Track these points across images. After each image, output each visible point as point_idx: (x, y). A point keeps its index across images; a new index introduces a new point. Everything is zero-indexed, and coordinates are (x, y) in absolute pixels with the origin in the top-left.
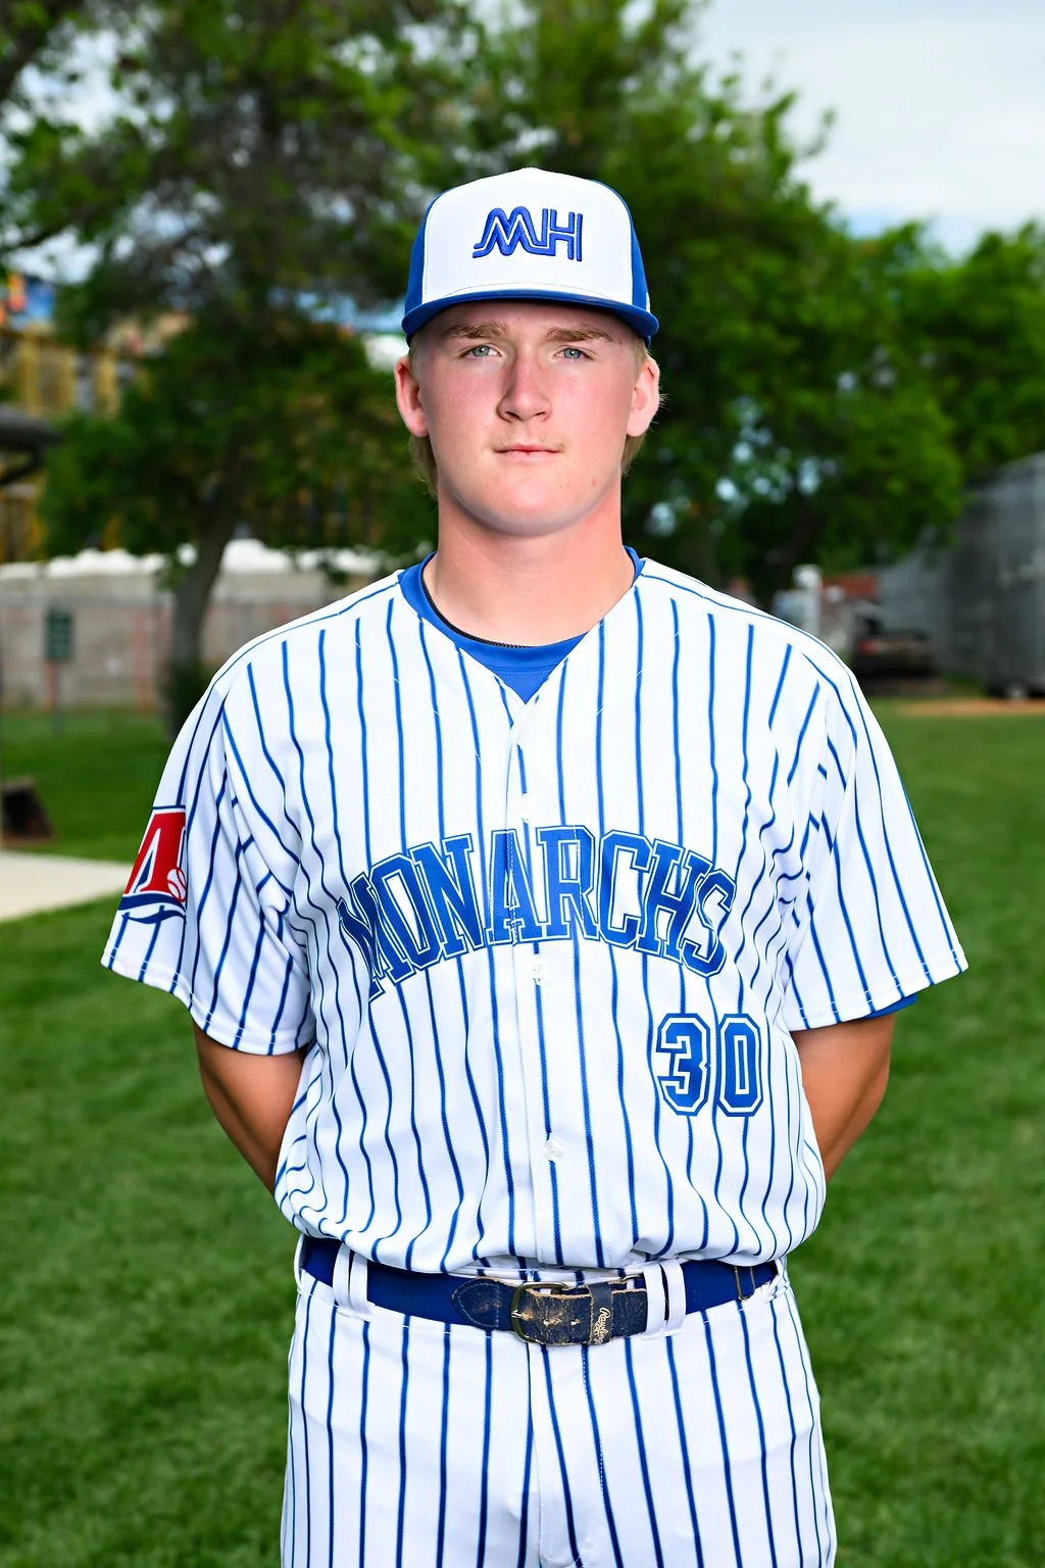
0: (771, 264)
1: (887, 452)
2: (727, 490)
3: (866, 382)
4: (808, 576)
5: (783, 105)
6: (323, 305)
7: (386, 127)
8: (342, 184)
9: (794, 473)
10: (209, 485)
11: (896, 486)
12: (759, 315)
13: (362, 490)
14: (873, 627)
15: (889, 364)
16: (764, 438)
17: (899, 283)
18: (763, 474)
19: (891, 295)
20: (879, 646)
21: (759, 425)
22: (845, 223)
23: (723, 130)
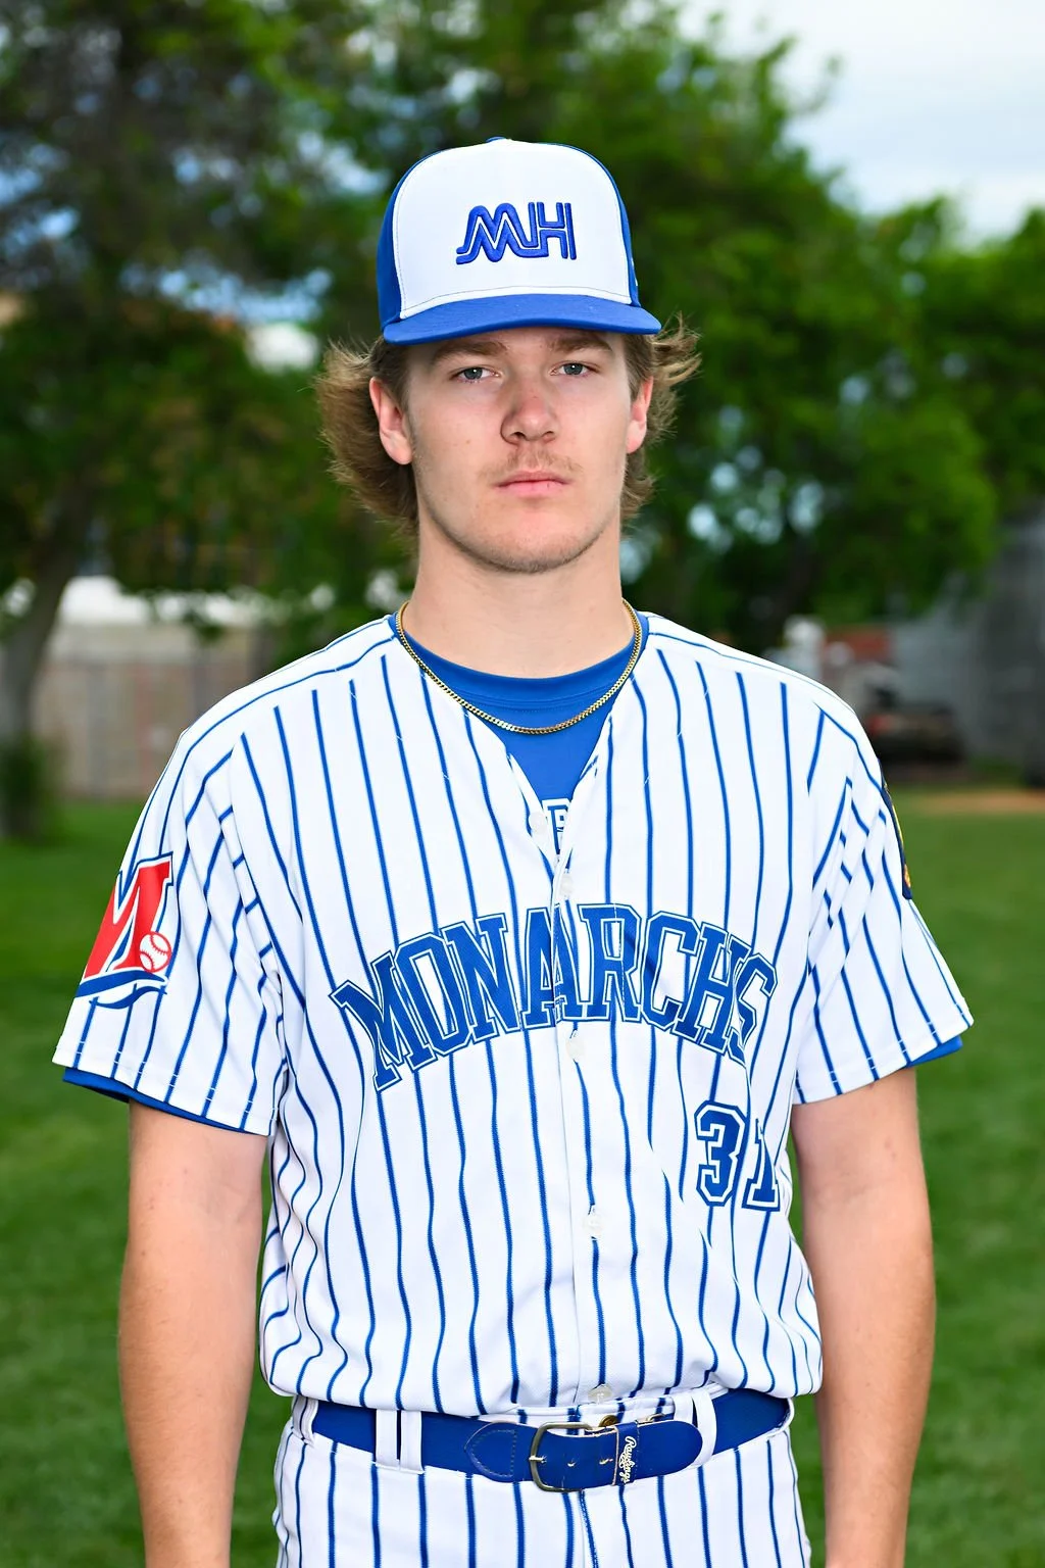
0: (758, 242)
1: (904, 480)
2: (703, 522)
3: (878, 391)
4: (804, 632)
5: (779, 52)
6: (194, 286)
7: (272, 67)
8: (218, 137)
9: (786, 503)
11: (918, 523)
12: (746, 308)
13: (241, 522)
14: (884, 699)
15: (906, 370)
16: (750, 458)
17: (920, 268)
18: (751, 503)
19: (910, 284)
21: (746, 441)
22: (852, 196)
23: (704, 79)
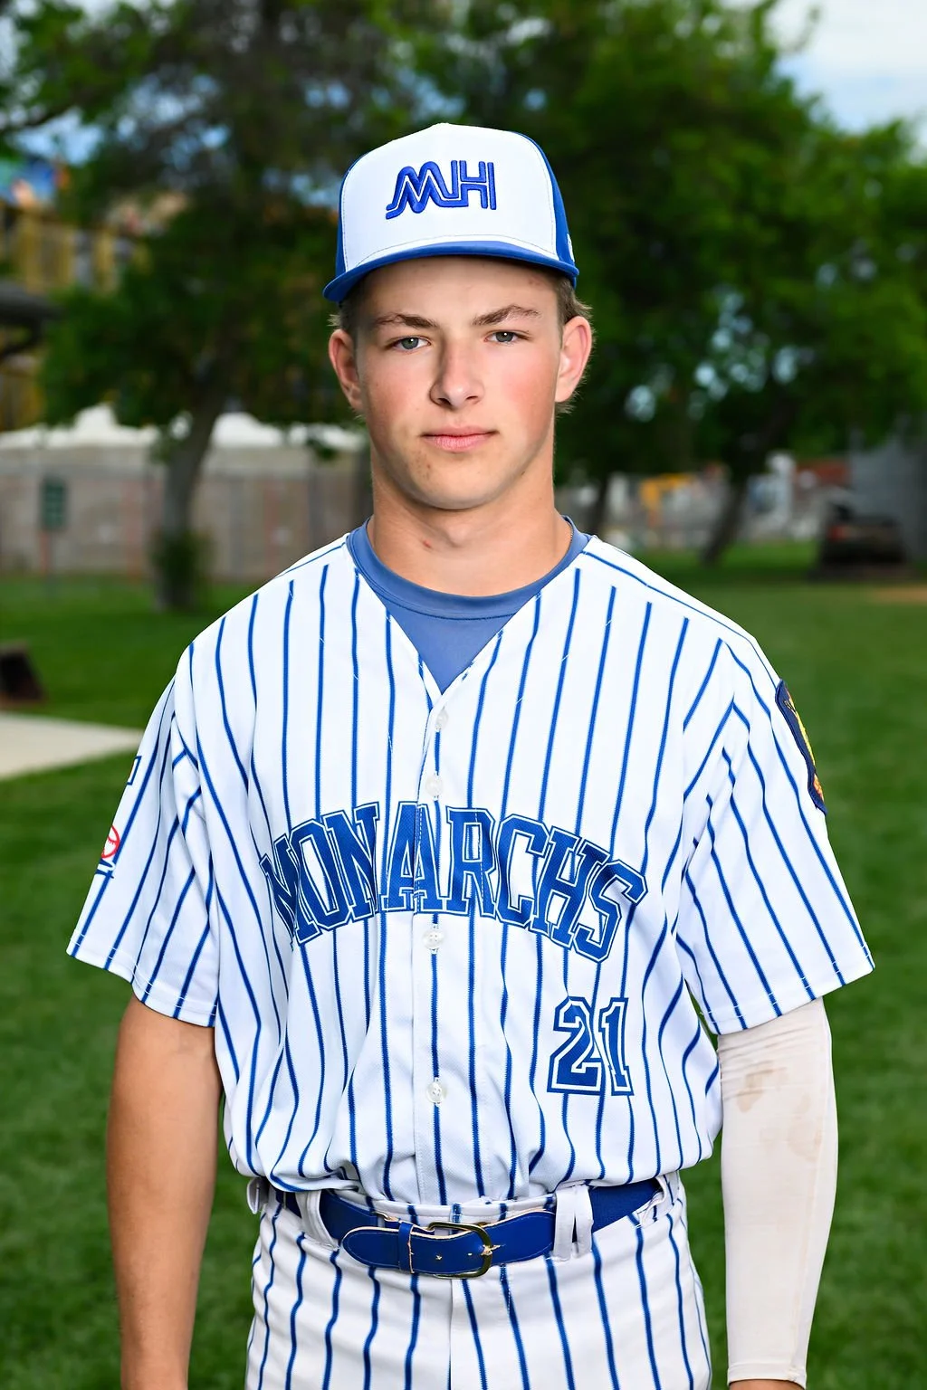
0: (755, 155)
1: (863, 340)
2: (705, 375)
3: (845, 273)
4: (782, 463)
5: (771, 3)
6: (316, 186)
8: (338, 70)
9: (770, 363)
10: (202, 361)
12: (742, 206)
14: (843, 514)
15: (869, 256)
16: (744, 326)
17: (881, 178)
18: (744, 360)
19: (871, 191)
20: (849, 533)
21: (740, 313)
22: (828, 117)
23: (711, 25)
